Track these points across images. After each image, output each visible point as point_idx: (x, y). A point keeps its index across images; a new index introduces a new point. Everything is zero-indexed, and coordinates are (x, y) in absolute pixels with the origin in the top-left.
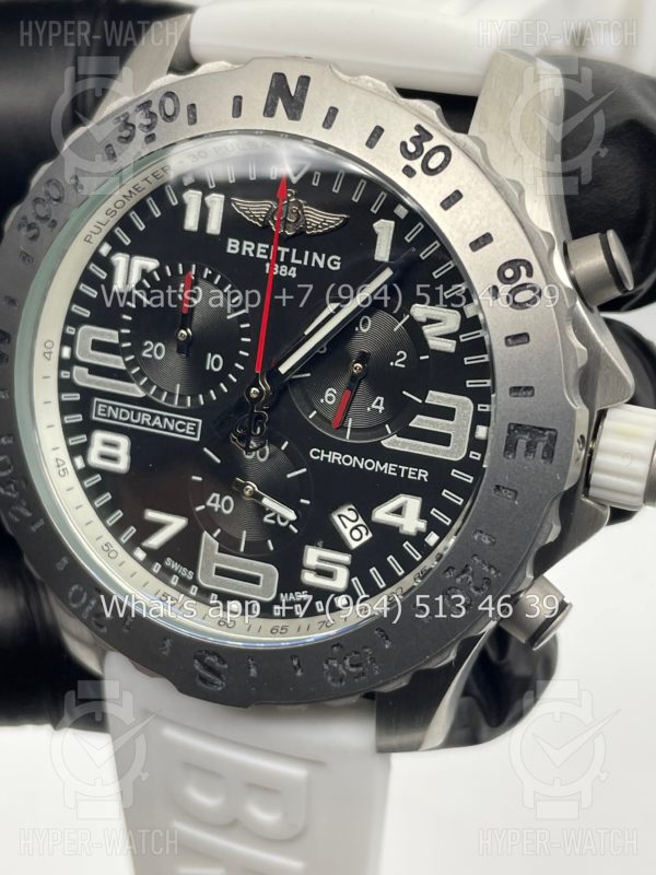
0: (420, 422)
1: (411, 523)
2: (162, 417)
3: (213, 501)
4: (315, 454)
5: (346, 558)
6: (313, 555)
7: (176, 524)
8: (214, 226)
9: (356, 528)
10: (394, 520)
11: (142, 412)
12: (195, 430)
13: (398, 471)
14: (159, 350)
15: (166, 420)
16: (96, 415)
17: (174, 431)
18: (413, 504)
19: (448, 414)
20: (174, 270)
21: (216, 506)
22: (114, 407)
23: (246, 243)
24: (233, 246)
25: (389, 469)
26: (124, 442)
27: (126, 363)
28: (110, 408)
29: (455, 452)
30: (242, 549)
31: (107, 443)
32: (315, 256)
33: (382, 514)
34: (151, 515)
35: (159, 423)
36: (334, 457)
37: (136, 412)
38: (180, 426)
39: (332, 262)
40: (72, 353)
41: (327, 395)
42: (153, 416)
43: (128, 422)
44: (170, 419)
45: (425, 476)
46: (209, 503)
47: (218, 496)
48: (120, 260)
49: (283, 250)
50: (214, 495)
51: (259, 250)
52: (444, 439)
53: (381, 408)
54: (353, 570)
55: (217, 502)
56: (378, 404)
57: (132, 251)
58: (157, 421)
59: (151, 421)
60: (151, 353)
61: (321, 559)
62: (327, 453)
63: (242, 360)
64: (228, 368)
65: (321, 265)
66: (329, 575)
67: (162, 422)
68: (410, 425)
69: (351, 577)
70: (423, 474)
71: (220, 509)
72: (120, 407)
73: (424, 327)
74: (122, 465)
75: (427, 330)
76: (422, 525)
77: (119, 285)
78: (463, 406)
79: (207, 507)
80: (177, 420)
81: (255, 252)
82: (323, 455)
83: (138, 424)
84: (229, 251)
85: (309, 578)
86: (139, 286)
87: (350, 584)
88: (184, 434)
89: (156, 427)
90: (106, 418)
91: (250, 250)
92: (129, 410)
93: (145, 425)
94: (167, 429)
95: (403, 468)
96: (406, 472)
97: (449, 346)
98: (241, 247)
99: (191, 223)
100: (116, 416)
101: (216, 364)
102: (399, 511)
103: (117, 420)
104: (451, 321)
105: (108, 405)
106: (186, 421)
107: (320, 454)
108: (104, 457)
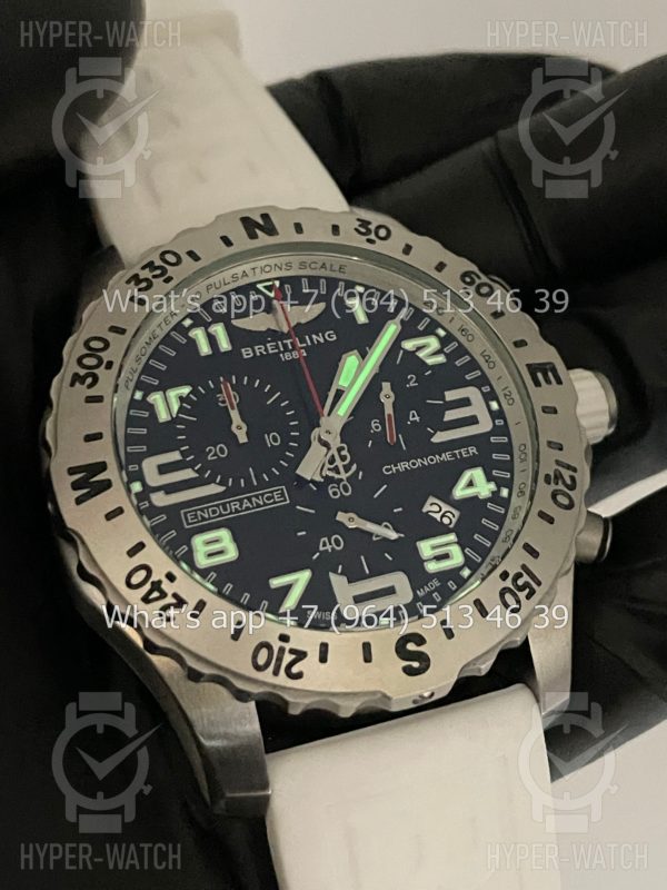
0: (450, 415)
1: (484, 489)
2: (249, 499)
3: (324, 545)
4: (387, 470)
5: (452, 537)
6: (426, 548)
7: (302, 578)
8: (225, 345)
9: (443, 516)
10: (470, 492)
11: (229, 502)
12: (282, 495)
13: (454, 455)
14: (221, 449)
15: (254, 499)
16: (188, 524)
17: (265, 504)
18: (478, 474)
19: (465, 402)
20: (206, 387)
21: (329, 547)
22: (202, 510)
23: (256, 347)
24: (247, 353)
25: (446, 456)
26: (224, 534)
27: (197, 471)
28: (199, 512)
29: (485, 425)
30: (367, 572)
31: (209, 543)
32: (314, 337)
33: (460, 492)
34: (276, 583)
35: (249, 505)
36: (402, 466)
37: (224, 505)
38: (268, 499)
39: (329, 335)
40: (144, 484)
41: (373, 425)
42: (241, 501)
43: (221, 515)
44: (257, 496)
45: (475, 451)
46: (321, 548)
47: (326, 539)
48: (156, 398)
49: (288, 342)
50: (323, 540)
51: (269, 348)
52: (473, 420)
53: (417, 418)
54: (461, 544)
55: (327, 545)
56: (414, 416)
57: (163, 388)
58: (246, 504)
59: (241, 506)
60: (215, 454)
61: (434, 548)
62: (396, 466)
63: (294, 428)
64: (286, 438)
65: (322, 340)
66: (446, 556)
67: (251, 502)
68: (445, 419)
69: (463, 550)
70: (473, 450)
71: (333, 549)
72: (207, 508)
73: (417, 354)
74: (232, 554)
75: (421, 354)
76: (492, 486)
77: (163, 416)
78: (472, 393)
79: (321, 552)
80: (263, 495)
81: (266, 350)
82: (394, 469)
83: (231, 513)
84: (246, 357)
85: (432, 567)
86: (181, 410)
87: (465, 554)
88: (275, 503)
89: (248, 509)
90: (198, 522)
91: (262, 351)
92: (217, 506)
93: (237, 511)
94: (258, 506)
95: (457, 452)
96: (460, 453)
97: (441, 359)
98: (254, 351)
99: (205, 349)
100: (206, 516)
101: (275, 439)
102: (471, 484)
103: (210, 518)
104: (433, 343)
105: (196, 511)
106: (272, 492)
107: (391, 469)
108: (211, 555)
